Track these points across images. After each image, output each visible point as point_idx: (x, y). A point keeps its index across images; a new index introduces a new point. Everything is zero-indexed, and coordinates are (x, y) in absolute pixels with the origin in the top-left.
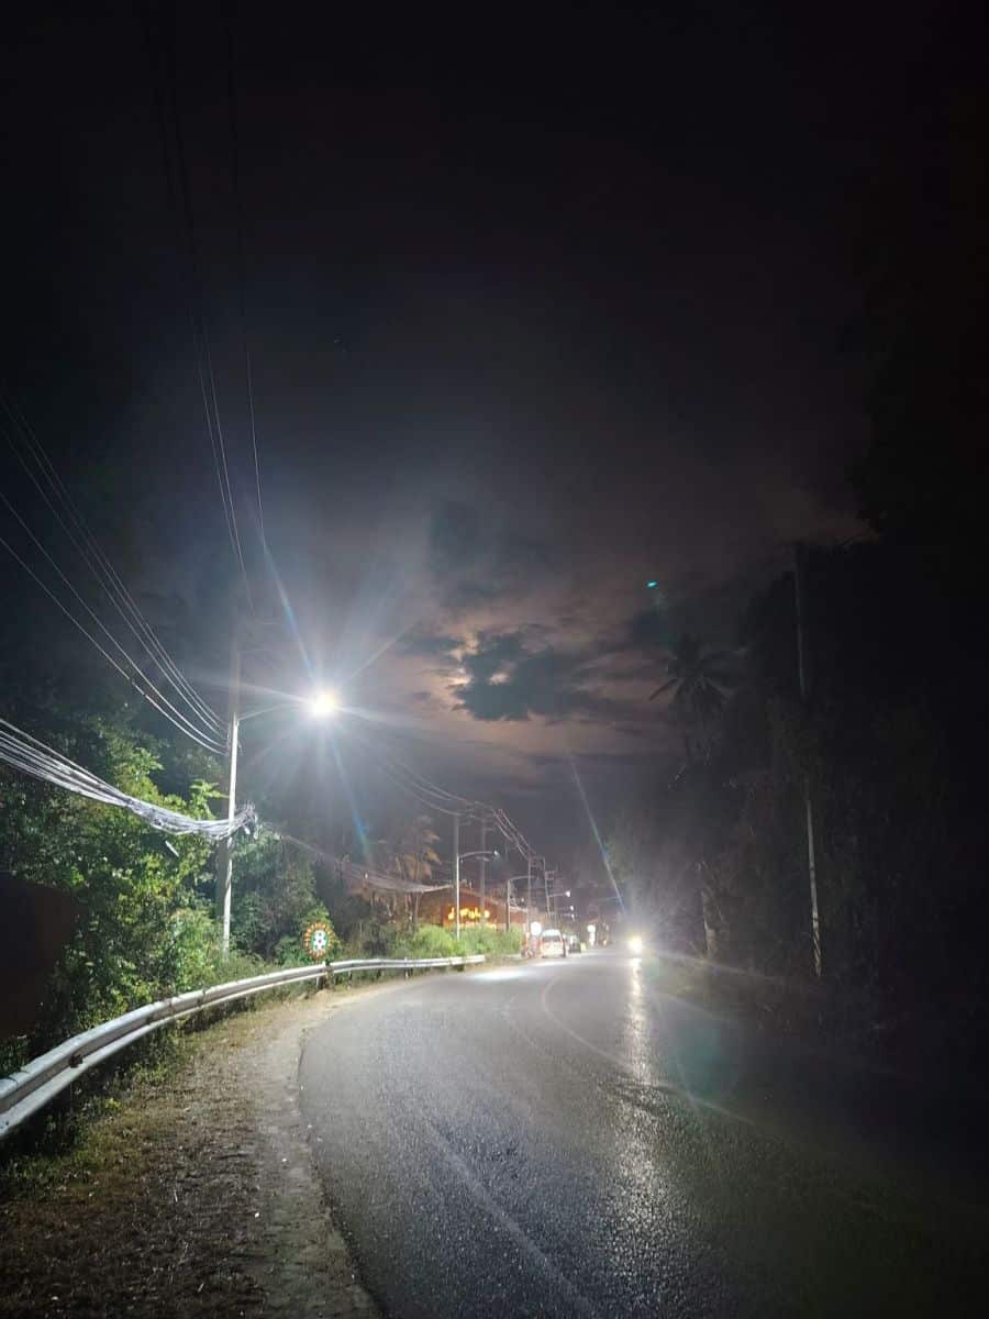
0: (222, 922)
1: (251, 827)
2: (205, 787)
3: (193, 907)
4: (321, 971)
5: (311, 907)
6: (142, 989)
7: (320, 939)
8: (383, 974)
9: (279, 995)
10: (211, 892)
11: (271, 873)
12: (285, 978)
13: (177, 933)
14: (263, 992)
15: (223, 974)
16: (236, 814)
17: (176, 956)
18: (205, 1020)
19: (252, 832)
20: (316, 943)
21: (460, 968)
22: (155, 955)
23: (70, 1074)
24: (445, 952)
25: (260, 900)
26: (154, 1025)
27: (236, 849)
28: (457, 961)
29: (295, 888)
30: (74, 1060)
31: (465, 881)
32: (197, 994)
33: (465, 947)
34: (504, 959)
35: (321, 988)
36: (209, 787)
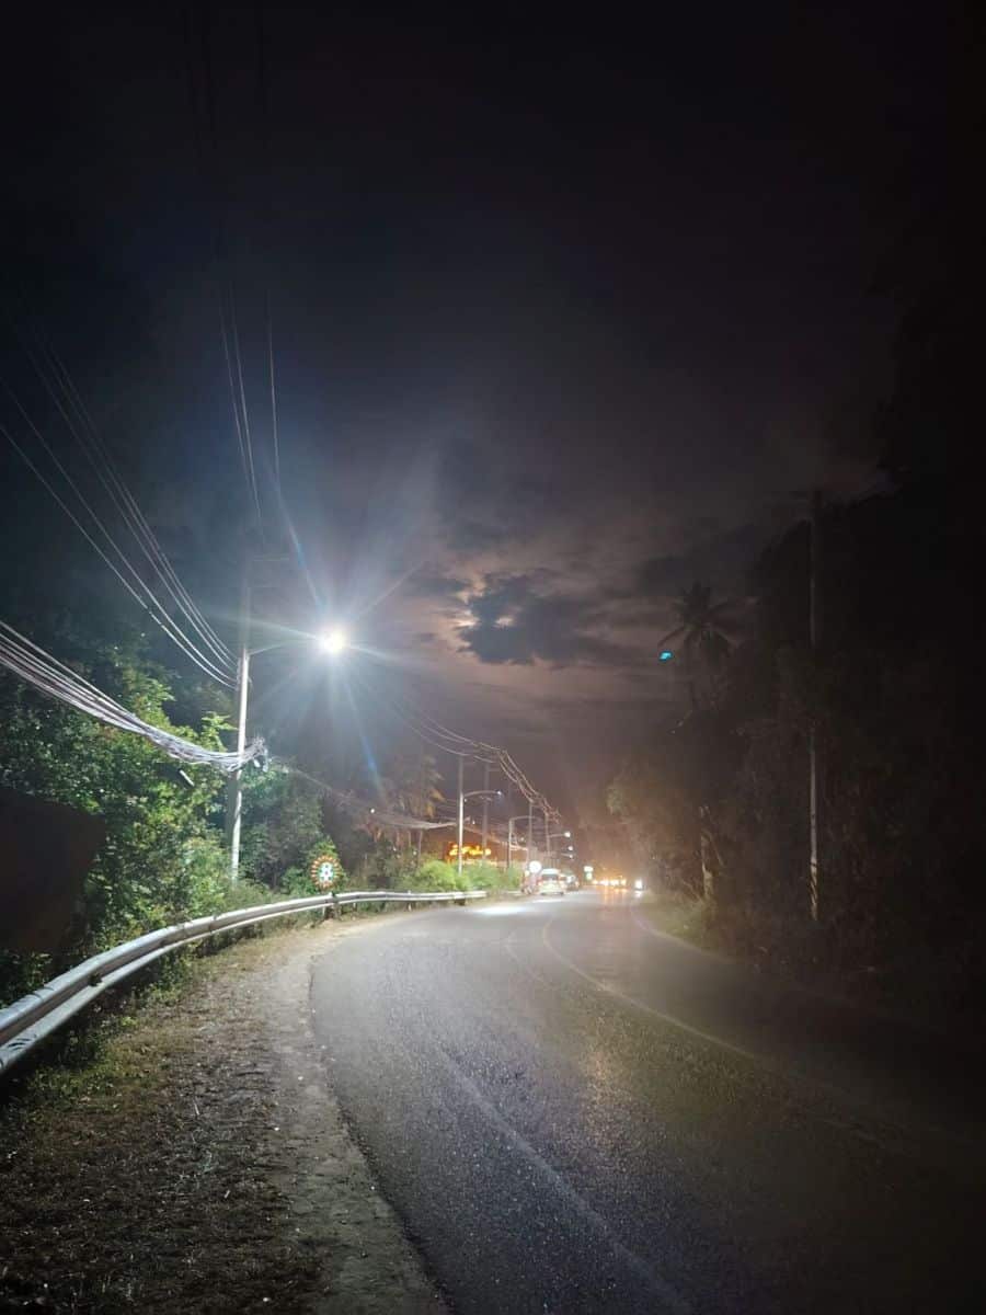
0: (231, 851)
1: (261, 759)
2: (217, 719)
3: (203, 836)
4: (327, 902)
5: (318, 840)
6: (158, 913)
7: (327, 871)
8: (387, 905)
9: (287, 924)
10: (220, 822)
11: (279, 805)
12: (293, 907)
13: (188, 861)
14: (270, 920)
15: (234, 901)
16: (246, 747)
17: (187, 883)
18: (216, 945)
19: (262, 764)
20: (322, 875)
21: (461, 902)
22: (167, 880)
23: (89, 993)
24: (447, 887)
25: (268, 832)
26: (167, 948)
27: (245, 780)
28: (458, 895)
29: (303, 821)
30: (93, 979)
31: (468, 819)
32: (208, 920)
33: (467, 883)
34: (505, 895)
35: (327, 918)
36: (221, 719)
